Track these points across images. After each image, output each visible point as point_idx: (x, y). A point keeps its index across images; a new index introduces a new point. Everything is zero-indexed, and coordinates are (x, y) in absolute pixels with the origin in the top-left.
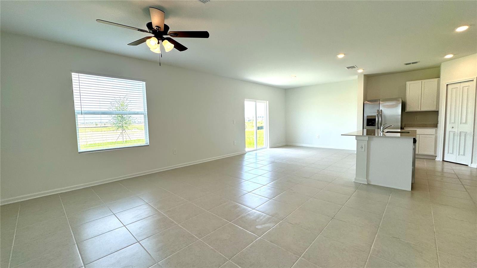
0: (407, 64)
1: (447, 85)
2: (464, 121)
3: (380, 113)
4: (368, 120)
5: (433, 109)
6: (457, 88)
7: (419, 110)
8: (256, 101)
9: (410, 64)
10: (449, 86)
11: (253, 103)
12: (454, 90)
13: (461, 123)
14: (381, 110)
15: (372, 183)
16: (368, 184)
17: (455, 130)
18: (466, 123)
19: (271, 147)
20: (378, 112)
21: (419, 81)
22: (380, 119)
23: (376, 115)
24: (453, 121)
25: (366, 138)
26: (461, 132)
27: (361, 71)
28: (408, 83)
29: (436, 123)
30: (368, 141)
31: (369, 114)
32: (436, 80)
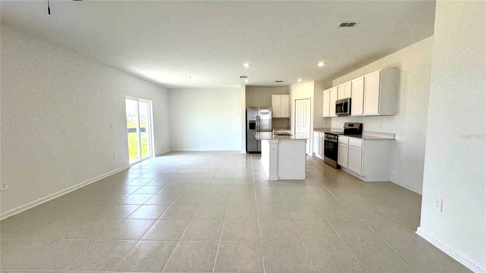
0: (276, 82)
1: (295, 100)
2: (305, 126)
4: (250, 124)
5: (287, 116)
6: (301, 103)
7: (279, 117)
8: (137, 100)
9: (278, 82)
10: (296, 101)
11: (135, 102)
12: (299, 104)
14: (259, 116)
15: (281, 179)
16: (278, 180)
17: (300, 131)
18: (306, 127)
19: (157, 156)
20: (257, 118)
21: (279, 96)
22: (259, 124)
23: (256, 120)
24: (299, 125)
25: (277, 141)
26: (303, 133)
27: (247, 81)
28: (273, 96)
29: (287, 126)
30: (278, 144)
31: (251, 119)
32: (288, 96)
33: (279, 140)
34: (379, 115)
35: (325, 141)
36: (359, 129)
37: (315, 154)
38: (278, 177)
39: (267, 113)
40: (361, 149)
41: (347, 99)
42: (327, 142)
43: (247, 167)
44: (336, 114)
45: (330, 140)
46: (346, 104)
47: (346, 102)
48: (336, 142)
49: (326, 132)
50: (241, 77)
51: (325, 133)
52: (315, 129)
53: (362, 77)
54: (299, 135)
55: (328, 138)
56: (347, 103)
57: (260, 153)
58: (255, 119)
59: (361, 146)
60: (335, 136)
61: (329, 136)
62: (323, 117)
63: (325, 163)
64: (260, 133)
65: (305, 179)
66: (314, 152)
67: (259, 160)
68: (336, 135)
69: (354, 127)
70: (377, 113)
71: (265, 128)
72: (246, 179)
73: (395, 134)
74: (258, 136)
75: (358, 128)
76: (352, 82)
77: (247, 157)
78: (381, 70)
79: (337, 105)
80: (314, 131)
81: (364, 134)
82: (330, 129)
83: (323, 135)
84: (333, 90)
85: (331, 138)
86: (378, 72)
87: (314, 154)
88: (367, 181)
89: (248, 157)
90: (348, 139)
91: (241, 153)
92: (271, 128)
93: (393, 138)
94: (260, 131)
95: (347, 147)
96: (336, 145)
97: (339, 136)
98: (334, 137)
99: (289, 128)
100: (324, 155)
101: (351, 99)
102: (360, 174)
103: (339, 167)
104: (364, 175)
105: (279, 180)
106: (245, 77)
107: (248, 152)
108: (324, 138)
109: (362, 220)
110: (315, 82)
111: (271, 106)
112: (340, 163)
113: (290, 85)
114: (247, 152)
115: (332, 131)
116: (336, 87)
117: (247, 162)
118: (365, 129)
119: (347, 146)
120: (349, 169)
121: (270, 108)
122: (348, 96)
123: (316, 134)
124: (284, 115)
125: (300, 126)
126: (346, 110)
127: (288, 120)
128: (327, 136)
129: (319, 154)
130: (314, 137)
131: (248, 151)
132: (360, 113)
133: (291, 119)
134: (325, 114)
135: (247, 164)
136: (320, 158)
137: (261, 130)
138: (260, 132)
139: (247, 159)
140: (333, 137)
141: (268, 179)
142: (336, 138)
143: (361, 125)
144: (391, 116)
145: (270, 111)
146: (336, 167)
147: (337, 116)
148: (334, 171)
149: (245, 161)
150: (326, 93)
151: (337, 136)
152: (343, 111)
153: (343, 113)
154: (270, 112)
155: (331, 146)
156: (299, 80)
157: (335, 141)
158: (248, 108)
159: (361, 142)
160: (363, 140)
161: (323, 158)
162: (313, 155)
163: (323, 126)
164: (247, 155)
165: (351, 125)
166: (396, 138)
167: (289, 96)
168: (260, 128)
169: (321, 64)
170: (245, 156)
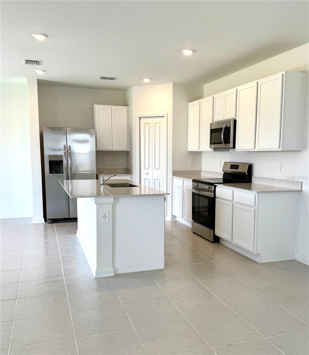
0: (103, 78)
2: (157, 166)
3: (68, 151)
4: (51, 163)
6: (149, 124)
7: (110, 149)
9: (106, 79)
10: (141, 119)
12: (147, 126)
13: (155, 169)
14: (70, 147)
15: (120, 272)
16: (114, 275)
17: (149, 176)
18: (159, 168)
20: (65, 149)
21: (109, 107)
22: (69, 162)
23: (63, 154)
24: (147, 166)
25: (111, 200)
26: (155, 179)
27: (40, 73)
28: (96, 107)
29: (126, 167)
30: (114, 205)
31: (52, 153)
32: (125, 108)
33: (114, 197)
34: (280, 150)
35: (193, 194)
36: (247, 174)
37: (176, 216)
38: (115, 270)
39: (85, 141)
40: (253, 209)
41: (229, 121)
42: (196, 197)
43: (47, 254)
44: (210, 147)
45: (202, 193)
46: (227, 129)
47: (228, 126)
48: (213, 196)
49: (194, 179)
50: (28, 62)
51: (194, 181)
52: (176, 173)
53: (254, 84)
54: (147, 185)
55: (199, 189)
56: (230, 127)
57: (75, 220)
58: (61, 153)
59: (253, 205)
60: (210, 186)
61: (201, 186)
62: (189, 150)
63: (194, 233)
64: (74, 181)
65: (162, 266)
66: (174, 214)
67: (73, 236)
68: (212, 185)
69: (240, 170)
70: (278, 147)
71: (82, 170)
72: (45, 280)
73: (302, 182)
74: (68, 186)
75: (246, 172)
76: (237, 90)
77: (45, 230)
78: (284, 72)
79: (212, 131)
80: (174, 177)
81: (255, 181)
82: (199, 172)
83: (189, 184)
84: (206, 103)
85: (204, 190)
86: (279, 76)
87: (174, 217)
88: (263, 261)
89: (50, 231)
90: (231, 192)
91: (33, 223)
92: (95, 169)
93: (300, 189)
94: (73, 176)
95: (231, 205)
96: (212, 201)
97: (216, 186)
98: (209, 188)
99: (128, 171)
100: (192, 219)
101: (235, 121)
102: (253, 251)
103: (217, 240)
104: (257, 253)
105: (117, 275)
106: (37, 62)
107: (49, 219)
108: (191, 189)
109: (265, 337)
110: (174, 84)
111: (93, 127)
112: (218, 233)
113: (128, 89)
114: (46, 220)
115: (204, 176)
116: (211, 98)
117: (46, 243)
118: (257, 173)
119: (231, 203)
120: (234, 242)
121: (92, 131)
122: (230, 116)
123: (178, 181)
124: (118, 146)
125: (149, 168)
126: (227, 141)
127: (127, 155)
128: (197, 186)
129: (183, 218)
130: (174, 188)
131: (47, 218)
132: (250, 147)
133: (132, 153)
134: (192, 147)
135: (46, 248)
136: (185, 225)
137: (75, 174)
138: (72, 179)
139: (46, 236)
140: (207, 187)
141: (94, 276)
142: (213, 189)
143: (250, 167)
144: (298, 153)
145: (92, 136)
146: (212, 240)
147: (213, 151)
148: (210, 247)
149: (41, 239)
150: (193, 107)
151: (213, 187)
152: (223, 142)
153: (222, 145)
154: (92, 140)
155: (204, 203)
156: (146, 80)
157: (211, 195)
158: (44, 128)
159: (253, 196)
160: (256, 194)
161: (189, 225)
162: (172, 219)
163: (188, 166)
164: (45, 228)
165: (234, 166)
166: (303, 189)
167: (128, 109)
168: (73, 169)
169: (187, 53)
170: (42, 228)
